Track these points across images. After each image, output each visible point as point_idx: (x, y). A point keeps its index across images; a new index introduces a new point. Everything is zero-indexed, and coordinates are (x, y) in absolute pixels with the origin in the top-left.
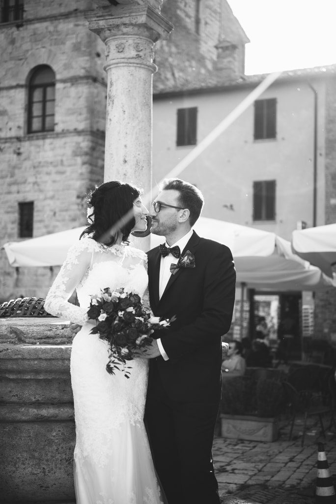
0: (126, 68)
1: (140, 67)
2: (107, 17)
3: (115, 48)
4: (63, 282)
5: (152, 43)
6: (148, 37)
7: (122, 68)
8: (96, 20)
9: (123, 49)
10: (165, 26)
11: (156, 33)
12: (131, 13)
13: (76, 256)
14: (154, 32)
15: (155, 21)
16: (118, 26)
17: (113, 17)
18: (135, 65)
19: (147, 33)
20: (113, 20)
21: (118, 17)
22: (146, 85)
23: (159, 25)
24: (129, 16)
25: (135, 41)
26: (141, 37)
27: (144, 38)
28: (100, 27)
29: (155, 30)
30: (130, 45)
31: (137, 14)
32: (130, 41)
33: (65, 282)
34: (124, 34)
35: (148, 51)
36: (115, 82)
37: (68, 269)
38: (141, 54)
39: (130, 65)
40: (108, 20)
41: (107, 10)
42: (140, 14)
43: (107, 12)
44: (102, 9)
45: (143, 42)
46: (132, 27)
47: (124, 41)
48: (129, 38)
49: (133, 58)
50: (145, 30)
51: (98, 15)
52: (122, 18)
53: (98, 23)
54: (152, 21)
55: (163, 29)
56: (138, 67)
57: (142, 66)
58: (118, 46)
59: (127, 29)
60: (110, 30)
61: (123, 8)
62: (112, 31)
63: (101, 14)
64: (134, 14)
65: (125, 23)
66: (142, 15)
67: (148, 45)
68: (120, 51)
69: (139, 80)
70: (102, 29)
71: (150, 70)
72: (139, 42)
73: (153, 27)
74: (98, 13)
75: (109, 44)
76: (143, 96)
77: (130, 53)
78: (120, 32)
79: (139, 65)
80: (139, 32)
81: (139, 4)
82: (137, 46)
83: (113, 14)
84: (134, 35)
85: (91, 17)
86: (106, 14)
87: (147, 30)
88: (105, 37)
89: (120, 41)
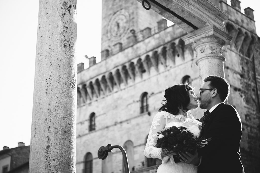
0: (206, 60)
1: (214, 58)
2: (193, 37)
3: (200, 51)
4: (152, 137)
5: (220, 46)
6: (217, 43)
7: (205, 60)
8: (188, 40)
9: (204, 50)
10: (227, 37)
11: (221, 40)
12: (205, 31)
13: (158, 121)
14: (220, 39)
15: (220, 34)
16: (199, 39)
17: (196, 36)
18: (211, 57)
19: (216, 40)
20: (197, 37)
21: (199, 35)
22: (219, 67)
23: (223, 36)
24: (205, 33)
25: (210, 46)
26: (213, 43)
27: (215, 43)
28: (191, 42)
29: (220, 38)
30: (207, 48)
31: (208, 31)
32: (208, 46)
33: (154, 137)
34: (203, 43)
35: (218, 49)
36: (202, 68)
37: (154, 129)
38: (214, 51)
39: (208, 57)
40: (194, 38)
41: (193, 33)
42: (210, 30)
43: (193, 34)
44: (190, 33)
45: (214, 46)
46: (207, 38)
47: (204, 47)
48: (206, 44)
49: (210, 54)
50: (215, 39)
51: (189, 36)
52: (201, 35)
53: (189, 41)
54: (218, 34)
55: (226, 39)
56: (213, 58)
57: (216, 57)
58: (201, 50)
59: (204, 40)
60: (196, 43)
61: (201, 30)
62: (197, 43)
63: (190, 36)
64: (207, 31)
65: (203, 37)
66: (211, 31)
67: (218, 47)
68: (202, 52)
69: (215, 64)
70: (192, 43)
71: (220, 59)
72: (212, 45)
73: (219, 37)
74: (188, 36)
75: (197, 50)
76: (218, 73)
77: (208, 52)
78: (201, 42)
79: (213, 57)
80: (211, 40)
81: (208, 26)
82: (211, 48)
83: (196, 34)
84: (209, 42)
85: (186, 39)
86: (192, 35)
87: (216, 39)
88: (194, 47)
89: (202, 47)
